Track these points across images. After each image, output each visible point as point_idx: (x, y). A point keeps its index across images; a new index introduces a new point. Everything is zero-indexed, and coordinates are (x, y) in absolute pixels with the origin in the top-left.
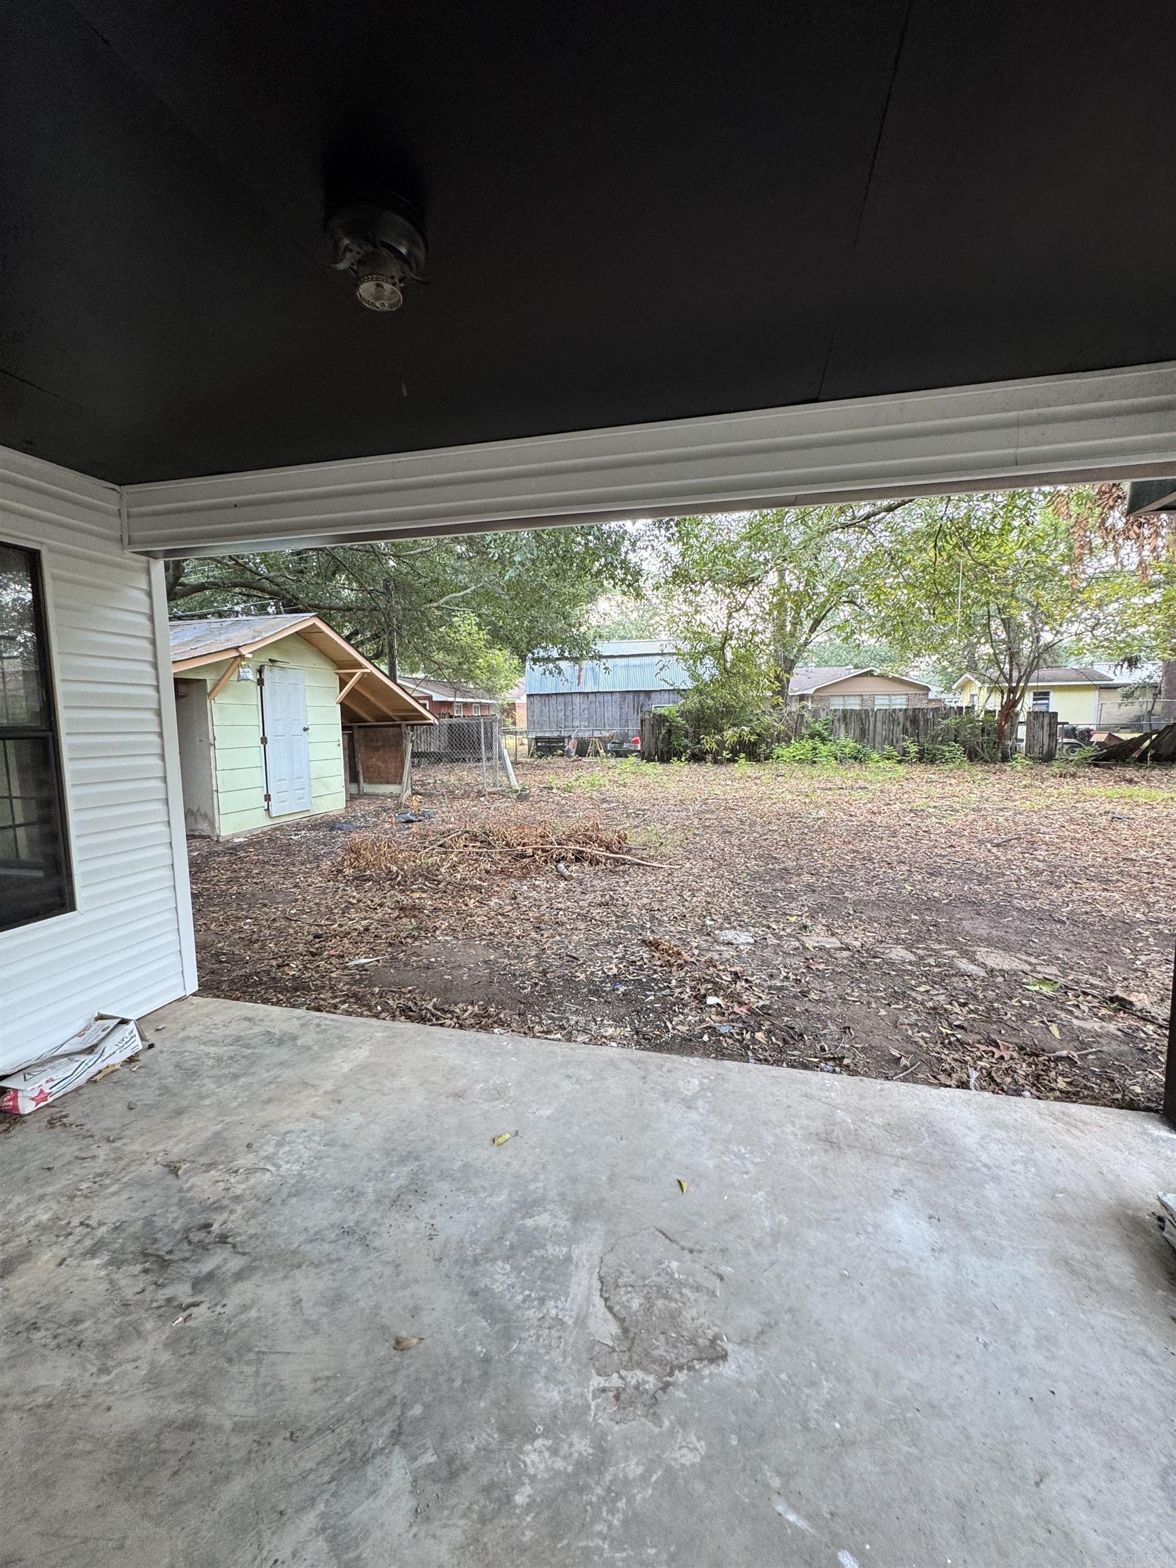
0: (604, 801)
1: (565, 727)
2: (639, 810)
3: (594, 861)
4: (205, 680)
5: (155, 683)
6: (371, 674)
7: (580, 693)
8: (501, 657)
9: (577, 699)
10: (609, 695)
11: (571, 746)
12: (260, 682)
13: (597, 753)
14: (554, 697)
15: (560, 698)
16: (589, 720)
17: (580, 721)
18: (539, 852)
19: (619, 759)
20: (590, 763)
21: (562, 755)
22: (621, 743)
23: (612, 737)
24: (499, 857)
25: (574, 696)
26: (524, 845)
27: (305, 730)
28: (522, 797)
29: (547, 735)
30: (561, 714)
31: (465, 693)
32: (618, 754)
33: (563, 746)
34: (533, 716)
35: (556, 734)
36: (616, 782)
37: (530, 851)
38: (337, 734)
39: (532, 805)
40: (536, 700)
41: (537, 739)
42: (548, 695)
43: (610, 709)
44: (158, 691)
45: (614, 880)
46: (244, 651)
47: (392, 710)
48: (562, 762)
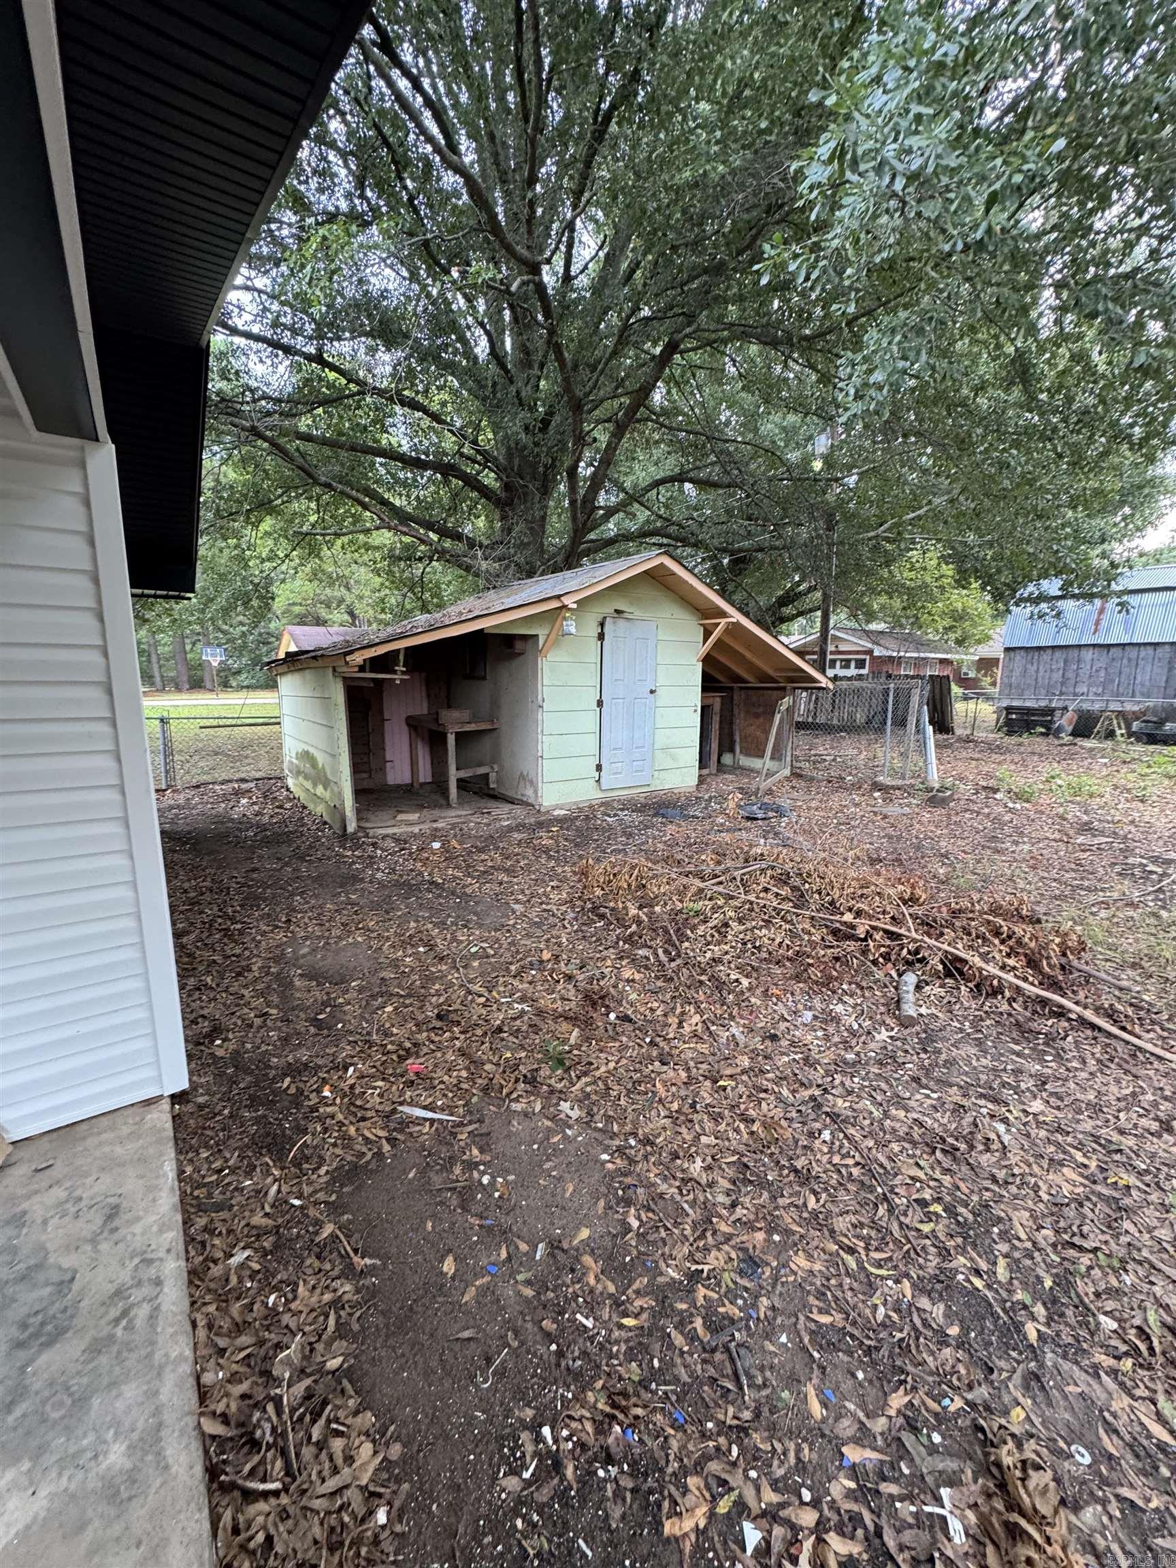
0: (1086, 828)
1: (1061, 694)
2: (1155, 860)
3: (986, 989)
4: (537, 636)
5: (100, 643)
6: (737, 624)
7: (1094, 646)
8: (975, 600)
9: (1088, 655)
10: (1150, 650)
11: (1066, 721)
12: (601, 637)
13: (1110, 735)
14: (1049, 652)
15: (1058, 654)
16: (1104, 685)
17: (1089, 686)
18: (878, 936)
19: (1151, 748)
20: (1091, 750)
21: (1045, 735)
22: (1161, 723)
23: (1144, 714)
24: (807, 926)
25: (1084, 652)
26: (859, 914)
27: (652, 692)
28: (936, 799)
29: (1028, 704)
30: (1057, 676)
31: (921, 644)
32: (1152, 739)
33: (1051, 722)
34: (1009, 677)
35: (1043, 704)
36: (1129, 791)
37: (861, 932)
38: (694, 697)
39: (949, 816)
40: (1019, 657)
41: (1009, 710)
42: (1039, 648)
43: (1148, 669)
44: (106, 655)
45: (1014, 1049)
46: (567, 601)
47: (776, 670)
48: (1040, 744)
